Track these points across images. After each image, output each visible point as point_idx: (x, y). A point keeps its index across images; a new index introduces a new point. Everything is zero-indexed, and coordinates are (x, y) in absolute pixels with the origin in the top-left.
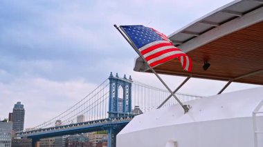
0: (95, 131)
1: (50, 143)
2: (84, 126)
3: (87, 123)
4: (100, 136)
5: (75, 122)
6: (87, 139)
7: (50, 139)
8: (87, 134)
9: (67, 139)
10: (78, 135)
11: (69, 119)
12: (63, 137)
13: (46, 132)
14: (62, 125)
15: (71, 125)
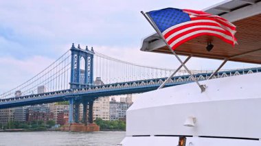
0: (56, 101)
1: (10, 114)
2: (45, 97)
3: (48, 94)
4: (61, 106)
5: (36, 93)
6: (48, 109)
7: (10, 109)
8: (48, 105)
9: (27, 109)
10: (39, 105)
11: (29, 90)
12: (24, 108)
13: (6, 102)
14: (22, 95)
15: (32, 96)
